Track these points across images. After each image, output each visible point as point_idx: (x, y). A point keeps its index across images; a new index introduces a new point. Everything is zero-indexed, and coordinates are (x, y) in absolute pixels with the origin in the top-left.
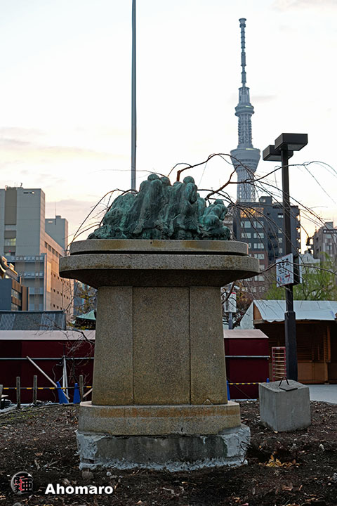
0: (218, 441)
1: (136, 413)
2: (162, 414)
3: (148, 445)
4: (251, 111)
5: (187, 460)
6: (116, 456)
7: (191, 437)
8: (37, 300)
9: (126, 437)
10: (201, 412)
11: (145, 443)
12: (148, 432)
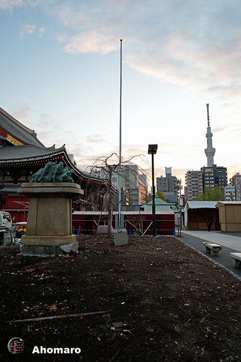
0: (58, 248)
1: (34, 238)
2: (42, 238)
3: (37, 249)
4: (212, 135)
5: (49, 254)
6: (27, 252)
7: (50, 246)
8: (136, 201)
9: (30, 246)
10: (54, 238)
11: (36, 247)
12: (37, 244)
